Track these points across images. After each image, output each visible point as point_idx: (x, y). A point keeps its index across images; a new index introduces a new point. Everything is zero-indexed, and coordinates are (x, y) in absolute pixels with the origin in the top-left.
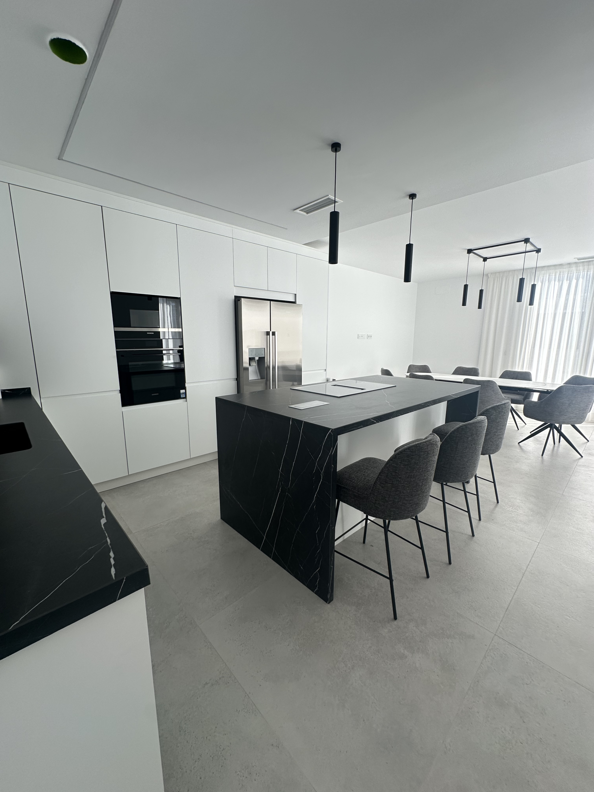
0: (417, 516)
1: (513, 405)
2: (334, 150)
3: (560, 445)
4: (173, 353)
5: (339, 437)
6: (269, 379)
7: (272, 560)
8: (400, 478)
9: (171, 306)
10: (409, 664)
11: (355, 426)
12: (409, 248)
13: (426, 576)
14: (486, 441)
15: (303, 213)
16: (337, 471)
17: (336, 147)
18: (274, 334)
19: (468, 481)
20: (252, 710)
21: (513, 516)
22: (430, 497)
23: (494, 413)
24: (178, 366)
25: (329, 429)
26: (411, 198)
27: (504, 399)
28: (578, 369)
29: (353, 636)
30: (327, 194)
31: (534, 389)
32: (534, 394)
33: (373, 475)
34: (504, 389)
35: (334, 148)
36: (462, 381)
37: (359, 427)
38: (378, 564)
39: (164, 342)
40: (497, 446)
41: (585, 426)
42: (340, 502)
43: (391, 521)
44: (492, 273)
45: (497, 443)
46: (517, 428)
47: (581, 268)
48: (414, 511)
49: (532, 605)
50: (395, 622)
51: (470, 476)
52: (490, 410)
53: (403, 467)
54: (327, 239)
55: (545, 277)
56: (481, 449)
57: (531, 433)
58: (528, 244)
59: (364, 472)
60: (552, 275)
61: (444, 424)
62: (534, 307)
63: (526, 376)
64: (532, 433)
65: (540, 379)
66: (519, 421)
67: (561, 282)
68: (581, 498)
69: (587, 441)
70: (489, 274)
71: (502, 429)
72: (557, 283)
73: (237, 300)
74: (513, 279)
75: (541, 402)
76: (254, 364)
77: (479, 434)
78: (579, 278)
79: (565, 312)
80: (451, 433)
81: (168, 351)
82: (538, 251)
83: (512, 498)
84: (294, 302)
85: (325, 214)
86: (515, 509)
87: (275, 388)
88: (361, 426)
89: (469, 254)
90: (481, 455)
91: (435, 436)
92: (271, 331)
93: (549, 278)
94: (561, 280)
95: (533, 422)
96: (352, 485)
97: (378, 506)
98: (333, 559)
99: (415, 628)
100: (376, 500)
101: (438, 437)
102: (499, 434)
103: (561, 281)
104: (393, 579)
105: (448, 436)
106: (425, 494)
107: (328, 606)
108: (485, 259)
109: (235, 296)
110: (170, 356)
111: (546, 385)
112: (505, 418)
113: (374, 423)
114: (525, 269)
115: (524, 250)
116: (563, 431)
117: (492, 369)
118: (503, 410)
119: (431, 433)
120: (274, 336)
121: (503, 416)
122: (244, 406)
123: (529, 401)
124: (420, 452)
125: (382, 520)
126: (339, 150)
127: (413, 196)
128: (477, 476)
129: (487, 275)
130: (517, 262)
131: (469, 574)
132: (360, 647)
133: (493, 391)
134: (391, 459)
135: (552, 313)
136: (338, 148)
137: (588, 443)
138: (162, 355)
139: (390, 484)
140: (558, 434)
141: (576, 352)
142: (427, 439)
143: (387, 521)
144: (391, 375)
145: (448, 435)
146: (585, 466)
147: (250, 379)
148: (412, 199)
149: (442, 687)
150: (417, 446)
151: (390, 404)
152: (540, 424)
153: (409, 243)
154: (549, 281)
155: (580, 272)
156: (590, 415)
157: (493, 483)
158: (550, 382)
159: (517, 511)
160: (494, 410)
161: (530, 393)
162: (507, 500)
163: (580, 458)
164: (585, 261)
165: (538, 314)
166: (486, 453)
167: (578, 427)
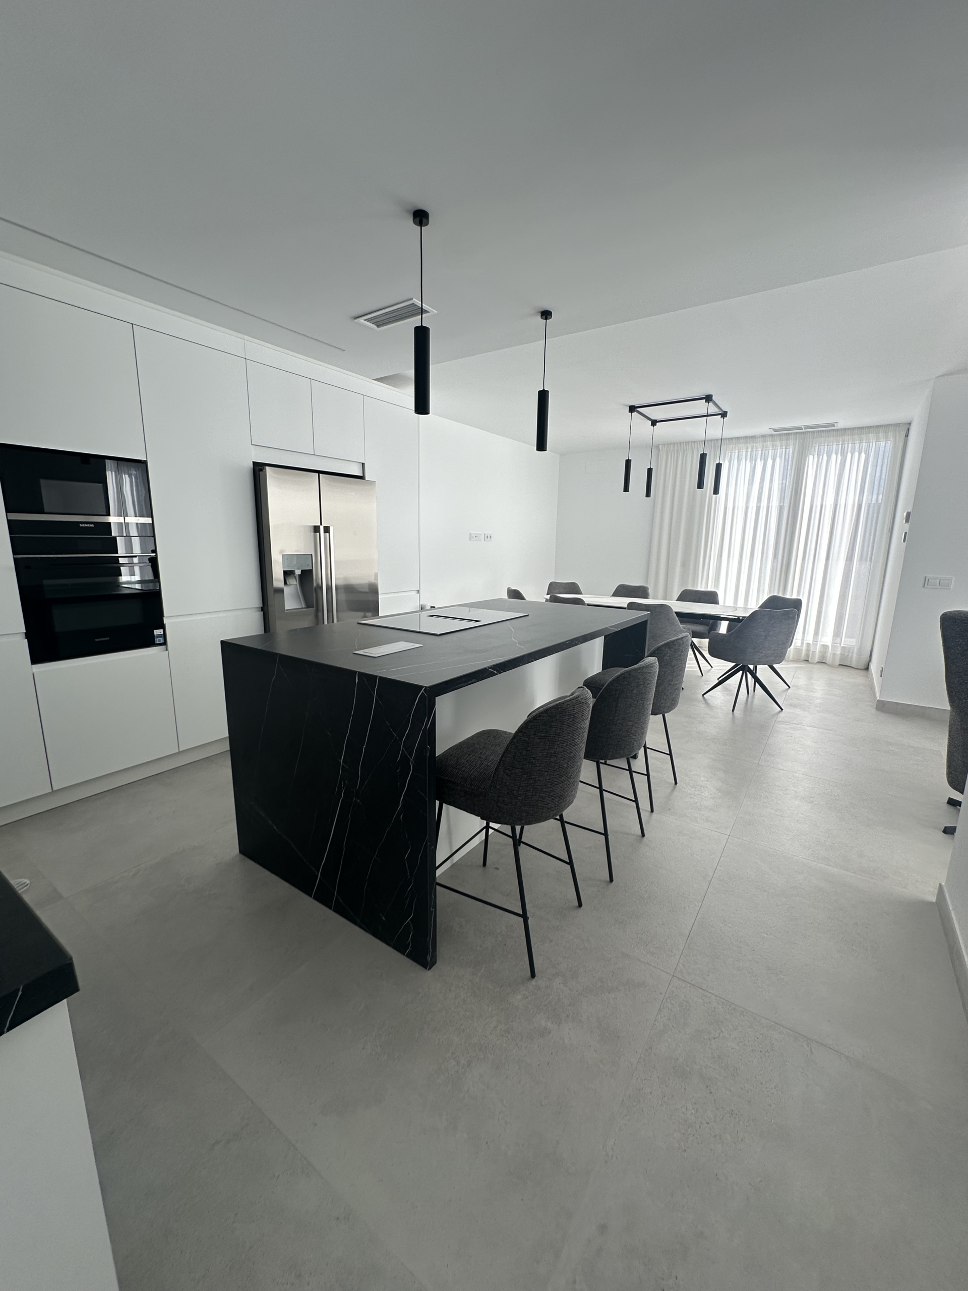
0: (562, 814)
1: (695, 640)
2: (418, 222)
3: (755, 694)
4: (139, 563)
5: (438, 699)
6: (322, 609)
7: (333, 913)
8: (534, 758)
9: (133, 477)
10: (554, 1042)
11: (463, 680)
12: (543, 396)
13: (577, 904)
14: (658, 694)
15: (371, 324)
16: (436, 756)
17: (421, 217)
18: (327, 530)
19: (636, 754)
20: (301, 1168)
21: (696, 800)
22: (580, 783)
23: (669, 652)
24: (151, 587)
25: (421, 687)
26: (544, 317)
27: (683, 631)
28: (776, 589)
29: (468, 1014)
30: (411, 297)
31: (721, 616)
32: (720, 624)
33: (494, 755)
34: (682, 616)
35: (418, 220)
36: (626, 606)
37: (470, 682)
38: (507, 895)
39: (120, 542)
40: (673, 700)
41: (784, 666)
42: (444, 804)
43: (526, 827)
44: (664, 445)
45: (673, 696)
46: (700, 673)
47: (778, 443)
48: (556, 808)
49: (721, 925)
50: (533, 982)
51: (637, 747)
52: (663, 649)
53: (538, 741)
54: (411, 373)
55: (733, 454)
56: (651, 706)
57: (718, 679)
58: (711, 404)
59: (481, 753)
60: (741, 451)
61: (601, 671)
62: (719, 497)
63: (711, 598)
64: (720, 679)
65: (730, 602)
66: (704, 664)
67: (754, 462)
68: (781, 767)
69: (788, 687)
70: (660, 446)
71: (679, 675)
72: (748, 461)
73: (258, 469)
74: (693, 453)
75: (732, 635)
76: (294, 582)
77: (648, 684)
78: (776, 458)
79: (759, 505)
80: (608, 685)
81: (130, 558)
82: (724, 415)
83: (694, 775)
84: (362, 478)
85: (406, 329)
86: (698, 790)
87: (333, 622)
88: (473, 681)
89: (632, 413)
90: (651, 715)
91: (584, 691)
92: (321, 524)
93: (738, 455)
94: (754, 458)
95: (722, 664)
96: (461, 775)
97: (502, 805)
98: (433, 897)
99: (562, 985)
100: (499, 797)
101: (589, 691)
102: (676, 683)
103: (753, 460)
104: (528, 916)
105: (605, 689)
106: (572, 781)
107: (429, 974)
108: (654, 423)
109: (253, 462)
110: (134, 568)
111: (736, 610)
112: (683, 660)
113: (494, 675)
114: (708, 440)
115: (705, 413)
116: (758, 675)
117: (666, 589)
118: (680, 648)
119: (581, 685)
120: (328, 534)
121: (680, 655)
122: (275, 655)
123: (716, 633)
124: (562, 715)
125: (509, 827)
126: (427, 224)
127: (546, 314)
128: (647, 746)
129: (658, 447)
130: (696, 430)
131: (637, 894)
132: (480, 1031)
133: (668, 620)
134: (520, 730)
135: (743, 507)
136: (424, 220)
137: (790, 691)
138: (119, 565)
139: (518, 768)
140: (752, 680)
141: (773, 562)
142: (574, 696)
143: (518, 828)
144: (523, 598)
145: (604, 687)
146: (786, 722)
147: (286, 609)
148: (546, 319)
149: (602, 1067)
150: (558, 708)
151: (518, 644)
152: (728, 666)
153: (542, 389)
154: (739, 461)
155: (777, 448)
156: (791, 651)
157: (669, 756)
158: (742, 606)
159: (701, 793)
160: (668, 648)
161: (717, 623)
162: (687, 778)
163: (780, 712)
164: (783, 434)
165: (726, 508)
166: (658, 711)
167: (777, 668)
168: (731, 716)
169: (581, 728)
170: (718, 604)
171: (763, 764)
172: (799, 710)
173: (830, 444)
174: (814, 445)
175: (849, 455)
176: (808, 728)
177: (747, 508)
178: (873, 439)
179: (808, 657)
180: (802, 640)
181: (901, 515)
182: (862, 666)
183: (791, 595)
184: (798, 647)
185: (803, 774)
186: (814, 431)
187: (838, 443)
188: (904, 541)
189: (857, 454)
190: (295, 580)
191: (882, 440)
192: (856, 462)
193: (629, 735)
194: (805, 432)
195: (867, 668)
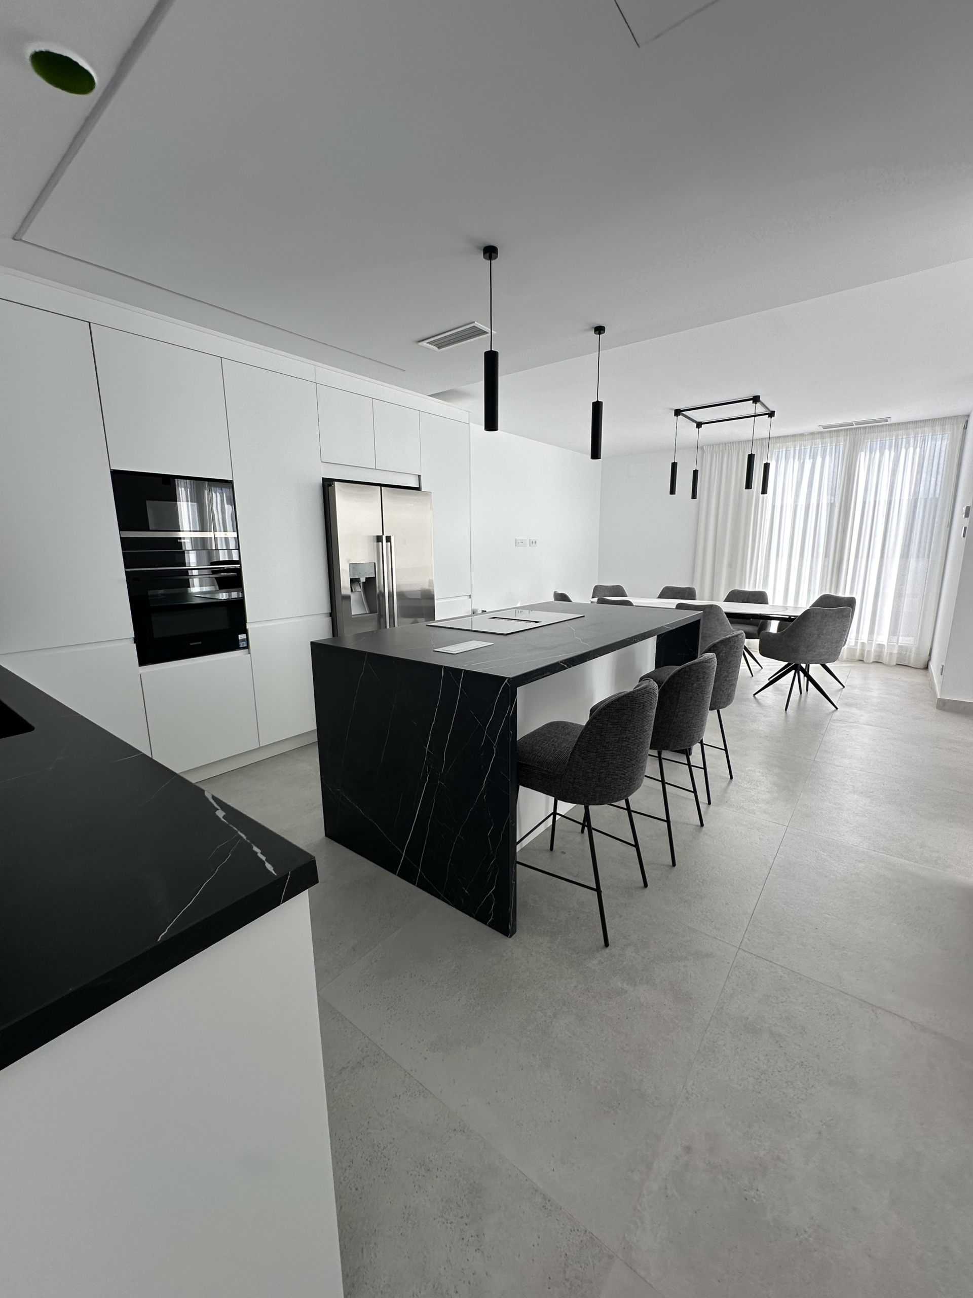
0: (628, 800)
2: (488, 257)
3: (809, 694)
5: (518, 690)
6: (384, 614)
7: (417, 888)
10: (631, 1000)
11: (540, 672)
12: (597, 408)
13: (643, 885)
14: (716, 690)
15: (432, 346)
16: (517, 740)
17: (490, 252)
18: (388, 539)
19: (693, 750)
20: (418, 1091)
21: (753, 794)
23: (724, 648)
25: (504, 678)
26: (598, 332)
28: (828, 587)
29: (550, 975)
30: (473, 321)
31: (771, 616)
32: (771, 623)
33: (567, 744)
34: (734, 617)
35: (488, 254)
36: (675, 607)
37: (545, 675)
38: (576, 876)
40: (728, 696)
41: (839, 665)
42: (520, 786)
44: (708, 445)
45: (729, 692)
46: (750, 673)
47: (828, 440)
48: (625, 790)
49: (784, 906)
50: (607, 950)
51: (695, 743)
52: (719, 645)
53: (611, 726)
55: (781, 452)
56: (709, 701)
57: (769, 679)
58: (758, 404)
59: (553, 741)
60: (789, 449)
61: (653, 669)
62: (767, 497)
63: (759, 598)
64: (771, 680)
65: (779, 601)
66: (753, 664)
67: (802, 461)
68: (838, 764)
69: (842, 687)
70: (704, 447)
72: (796, 460)
73: (327, 485)
74: (739, 456)
75: (783, 634)
76: (359, 589)
77: (707, 678)
78: (826, 456)
79: (808, 503)
80: (668, 680)
82: (771, 414)
83: (749, 770)
84: (418, 489)
86: (754, 784)
87: (394, 626)
88: (547, 674)
89: (677, 416)
90: (709, 709)
91: (651, 682)
92: (383, 534)
93: (786, 453)
94: (802, 457)
95: (773, 664)
96: (538, 760)
97: (578, 786)
98: (514, 874)
99: (634, 954)
100: (574, 779)
102: (731, 679)
103: (802, 459)
104: (601, 890)
105: (665, 684)
107: (510, 941)
108: (699, 425)
109: (323, 478)
111: (787, 609)
113: (564, 668)
114: (756, 440)
115: (752, 413)
116: (811, 673)
117: (713, 589)
118: (735, 646)
119: (642, 679)
120: (389, 543)
121: (736, 652)
123: (767, 632)
124: (633, 704)
126: (496, 257)
127: (599, 330)
128: (704, 743)
129: (702, 448)
130: (742, 430)
131: (700, 877)
132: (562, 989)
133: (718, 620)
135: (791, 505)
136: (493, 255)
137: (844, 690)
139: (593, 752)
140: (804, 679)
143: (591, 808)
146: (841, 721)
147: (352, 614)
149: (677, 1022)
151: (582, 640)
152: (780, 665)
153: (596, 400)
154: (787, 459)
155: (826, 445)
156: (845, 650)
157: (724, 751)
158: (792, 606)
159: (756, 787)
160: (724, 645)
161: (766, 623)
162: (743, 774)
163: (835, 711)
164: (832, 431)
165: (773, 507)
166: (714, 707)
167: (831, 667)
168: (784, 714)
169: (649, 716)
170: (768, 604)
171: (819, 760)
172: (855, 709)
173: (882, 439)
174: (866, 441)
175: (903, 450)
176: (865, 726)
177: (796, 507)
178: (929, 433)
179: (863, 657)
180: (856, 639)
181: (960, 509)
182: (921, 665)
183: (843, 593)
184: (852, 647)
185: (861, 770)
186: (866, 427)
187: (891, 438)
188: (964, 536)
189: (911, 449)
190: (359, 587)
191: (939, 433)
192: (909, 456)
193: (689, 727)
194: (857, 428)
195: (926, 667)
